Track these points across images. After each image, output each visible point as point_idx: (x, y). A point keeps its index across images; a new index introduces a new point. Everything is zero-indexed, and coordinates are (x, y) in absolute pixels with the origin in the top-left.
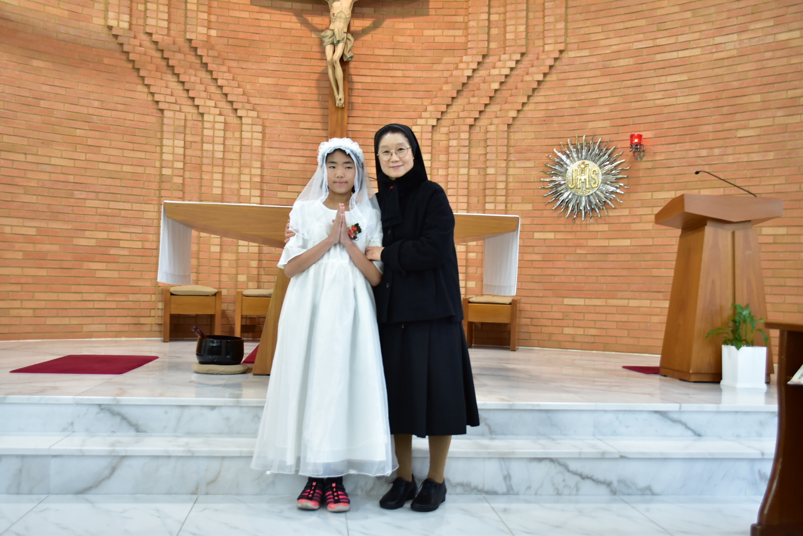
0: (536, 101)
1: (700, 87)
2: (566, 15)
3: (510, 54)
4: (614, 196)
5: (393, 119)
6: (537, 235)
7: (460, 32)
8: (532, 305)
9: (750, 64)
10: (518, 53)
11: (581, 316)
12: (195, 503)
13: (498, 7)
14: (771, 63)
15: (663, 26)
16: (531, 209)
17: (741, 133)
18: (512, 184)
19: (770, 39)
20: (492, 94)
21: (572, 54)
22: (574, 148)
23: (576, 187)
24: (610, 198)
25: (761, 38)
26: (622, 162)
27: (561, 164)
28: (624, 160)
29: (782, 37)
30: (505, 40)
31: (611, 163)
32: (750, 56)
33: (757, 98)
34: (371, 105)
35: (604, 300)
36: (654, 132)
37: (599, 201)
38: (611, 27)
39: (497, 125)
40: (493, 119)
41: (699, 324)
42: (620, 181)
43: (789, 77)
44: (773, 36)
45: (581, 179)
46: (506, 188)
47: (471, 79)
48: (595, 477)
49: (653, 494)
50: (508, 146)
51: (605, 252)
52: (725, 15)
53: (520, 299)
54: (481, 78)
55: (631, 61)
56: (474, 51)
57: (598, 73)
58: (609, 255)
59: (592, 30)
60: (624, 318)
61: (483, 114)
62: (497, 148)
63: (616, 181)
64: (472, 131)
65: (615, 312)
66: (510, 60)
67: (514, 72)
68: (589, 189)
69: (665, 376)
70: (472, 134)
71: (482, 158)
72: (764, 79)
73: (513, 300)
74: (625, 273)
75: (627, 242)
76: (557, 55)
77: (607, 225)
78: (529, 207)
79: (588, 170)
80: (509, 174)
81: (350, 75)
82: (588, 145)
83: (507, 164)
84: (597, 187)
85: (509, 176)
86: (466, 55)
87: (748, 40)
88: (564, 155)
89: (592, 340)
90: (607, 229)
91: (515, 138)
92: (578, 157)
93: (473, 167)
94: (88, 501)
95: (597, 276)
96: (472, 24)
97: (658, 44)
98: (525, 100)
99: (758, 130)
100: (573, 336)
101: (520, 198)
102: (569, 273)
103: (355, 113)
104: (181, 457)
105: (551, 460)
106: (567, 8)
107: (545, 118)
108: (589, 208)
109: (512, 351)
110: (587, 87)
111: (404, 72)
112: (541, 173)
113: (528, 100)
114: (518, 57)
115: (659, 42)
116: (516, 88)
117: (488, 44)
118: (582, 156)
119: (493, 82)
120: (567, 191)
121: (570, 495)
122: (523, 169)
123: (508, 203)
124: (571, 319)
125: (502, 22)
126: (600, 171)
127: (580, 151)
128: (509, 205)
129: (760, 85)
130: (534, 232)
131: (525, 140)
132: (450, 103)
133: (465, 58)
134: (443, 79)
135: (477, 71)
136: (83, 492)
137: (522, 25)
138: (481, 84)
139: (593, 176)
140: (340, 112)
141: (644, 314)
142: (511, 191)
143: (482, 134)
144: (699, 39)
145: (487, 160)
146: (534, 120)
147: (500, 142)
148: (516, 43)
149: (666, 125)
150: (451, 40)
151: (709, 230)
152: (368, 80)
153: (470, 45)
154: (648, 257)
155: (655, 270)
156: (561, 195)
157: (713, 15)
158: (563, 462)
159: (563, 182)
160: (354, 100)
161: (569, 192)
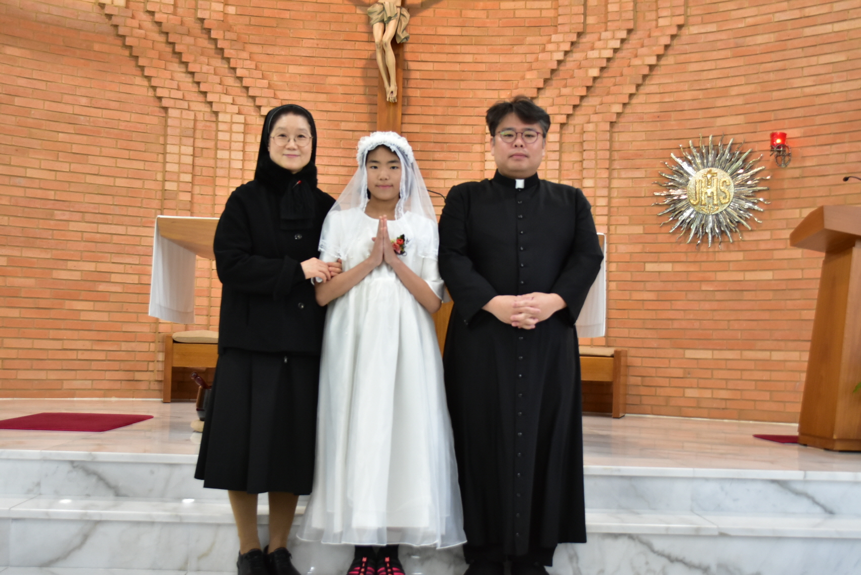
0: (648, 92)
3: (614, 31)
4: (751, 215)
5: (462, 118)
6: (649, 267)
7: (547, 4)
8: (643, 359)
10: (623, 30)
11: (708, 374)
16: (642, 232)
18: (617, 200)
20: (590, 83)
21: (694, 30)
22: (698, 152)
23: (700, 203)
24: (746, 217)
26: (761, 170)
27: (680, 173)
28: (763, 167)
30: (607, 12)
31: (746, 171)
34: (432, 100)
35: (739, 352)
36: (802, 130)
37: (731, 221)
39: (597, 123)
40: (592, 116)
41: (845, 375)
42: (758, 195)
45: (706, 193)
46: (609, 206)
47: (563, 64)
48: (688, 560)
50: (611, 150)
51: (739, 289)
53: (626, 351)
54: (575, 62)
55: (772, 37)
56: (567, 28)
57: (728, 53)
58: (745, 292)
60: (765, 376)
61: (578, 109)
62: (596, 154)
63: (753, 194)
64: (563, 132)
65: (753, 368)
66: (613, 38)
67: (619, 55)
68: (716, 205)
69: (805, 445)
70: (563, 135)
71: (577, 166)
73: (616, 352)
74: (766, 316)
75: (768, 275)
76: (674, 31)
77: (742, 253)
78: (639, 230)
79: (715, 180)
80: (612, 186)
81: (405, 61)
82: (715, 147)
83: (610, 174)
84: (727, 203)
85: (613, 189)
86: (556, 32)
88: (683, 161)
89: (723, 405)
90: (741, 258)
91: (620, 140)
92: (703, 163)
93: (565, 178)
95: (729, 321)
97: (807, 15)
98: (633, 90)
100: (698, 399)
101: (627, 218)
102: (691, 317)
103: (411, 110)
104: (167, 524)
105: (631, 537)
107: (659, 114)
108: (717, 231)
109: (614, 418)
110: (714, 72)
111: (476, 56)
112: (654, 185)
113: (637, 89)
114: (623, 34)
115: (808, 12)
116: (622, 75)
117: (585, 19)
118: (707, 162)
119: (591, 67)
120: (688, 208)
122: (631, 180)
123: (611, 225)
124: (695, 378)
126: (731, 181)
127: (705, 156)
128: (612, 228)
130: (645, 262)
131: (634, 143)
132: (535, 95)
133: (554, 38)
134: (526, 64)
135: (570, 54)
136: (48, 563)
138: (576, 71)
139: (722, 188)
140: (392, 108)
141: (792, 371)
142: (615, 209)
143: (576, 135)
145: (584, 169)
146: (645, 116)
147: (601, 145)
148: (621, 17)
149: (818, 120)
150: (536, 14)
151: (858, 252)
152: (429, 67)
153: (560, 20)
154: (797, 294)
155: (805, 311)
156: (680, 214)
158: (645, 539)
159: (683, 197)
160: (410, 92)
161: (691, 210)
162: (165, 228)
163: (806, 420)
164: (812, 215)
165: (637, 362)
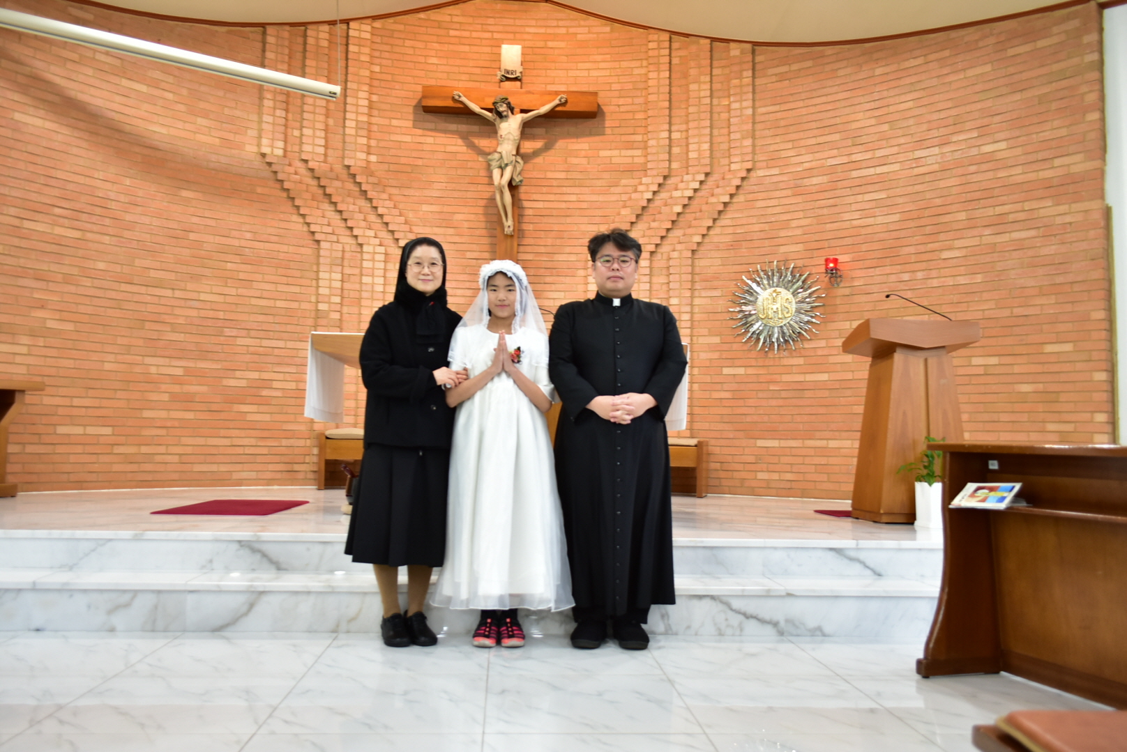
0: (723, 225)
1: (900, 206)
2: (754, 130)
3: (693, 174)
4: (809, 327)
5: (568, 247)
6: (726, 371)
7: (638, 152)
8: (722, 448)
9: (953, 179)
10: (701, 173)
11: (775, 460)
12: (334, 639)
13: (680, 124)
14: (975, 178)
15: (859, 141)
16: (719, 342)
17: (946, 255)
18: (698, 315)
19: (974, 151)
20: (674, 218)
21: (760, 173)
22: (765, 275)
23: (767, 317)
24: (805, 329)
25: (964, 150)
26: (817, 289)
27: (750, 292)
28: (820, 287)
29: (988, 149)
30: (688, 159)
31: (805, 291)
32: (954, 171)
33: (962, 216)
34: (542, 233)
35: (801, 441)
36: (851, 256)
37: (793, 332)
38: (803, 143)
39: (680, 251)
40: (676, 245)
41: (890, 460)
42: (815, 310)
43: (996, 192)
44: (977, 148)
45: (772, 309)
46: (692, 320)
47: (652, 202)
48: (760, 616)
49: (824, 635)
50: (692, 273)
51: (801, 388)
52: (925, 127)
53: (707, 442)
54: (662, 201)
55: (825, 179)
56: (654, 172)
57: (789, 192)
58: (806, 391)
59: (782, 146)
60: (823, 461)
61: (664, 239)
62: (680, 277)
63: (811, 309)
64: (653, 259)
65: (813, 454)
66: (694, 180)
67: (699, 194)
68: (781, 319)
69: (857, 518)
71: (665, 287)
72: (968, 194)
73: (699, 442)
74: (822, 410)
75: (825, 377)
76: (744, 174)
77: (802, 358)
78: (717, 340)
79: (780, 298)
80: (694, 304)
81: (520, 200)
82: (779, 271)
83: (692, 294)
84: (790, 317)
85: (695, 307)
86: (646, 176)
87: (950, 154)
88: (753, 282)
89: (788, 485)
90: (802, 363)
91: (700, 265)
92: (769, 284)
94: (224, 638)
95: (792, 415)
96: (651, 143)
97: (854, 160)
98: (710, 223)
99: (965, 250)
100: (768, 481)
101: (707, 330)
102: (761, 412)
103: (525, 241)
104: (321, 593)
105: (713, 597)
106: (754, 123)
107: (732, 243)
108: (782, 340)
109: (698, 498)
110: (778, 207)
111: (579, 196)
112: (729, 303)
113: (714, 223)
114: (702, 177)
115: (854, 158)
116: (701, 211)
117: (670, 164)
118: (773, 283)
119: (676, 205)
120: (757, 322)
121: (733, 635)
122: (710, 299)
124: (765, 463)
125: (685, 140)
126: (793, 299)
127: (771, 278)
128: (695, 338)
129: (965, 202)
130: (722, 367)
131: (711, 268)
132: (628, 229)
133: (644, 180)
134: (621, 202)
135: (658, 194)
136: (220, 629)
137: (706, 143)
138: (662, 207)
139: (785, 304)
140: (509, 240)
141: (845, 457)
142: (697, 323)
143: (664, 262)
144: (898, 154)
145: (670, 289)
146: (721, 245)
147: (684, 269)
148: (699, 162)
149: (864, 247)
150: (629, 160)
151: (898, 357)
152: (540, 205)
153: (649, 165)
154: (848, 392)
155: (856, 407)
156: (751, 327)
157: (912, 127)
158: (724, 599)
159: (753, 312)
160: (525, 227)
161: (760, 323)
162: (318, 343)
163: (857, 497)
164: (860, 326)
165: (717, 450)
